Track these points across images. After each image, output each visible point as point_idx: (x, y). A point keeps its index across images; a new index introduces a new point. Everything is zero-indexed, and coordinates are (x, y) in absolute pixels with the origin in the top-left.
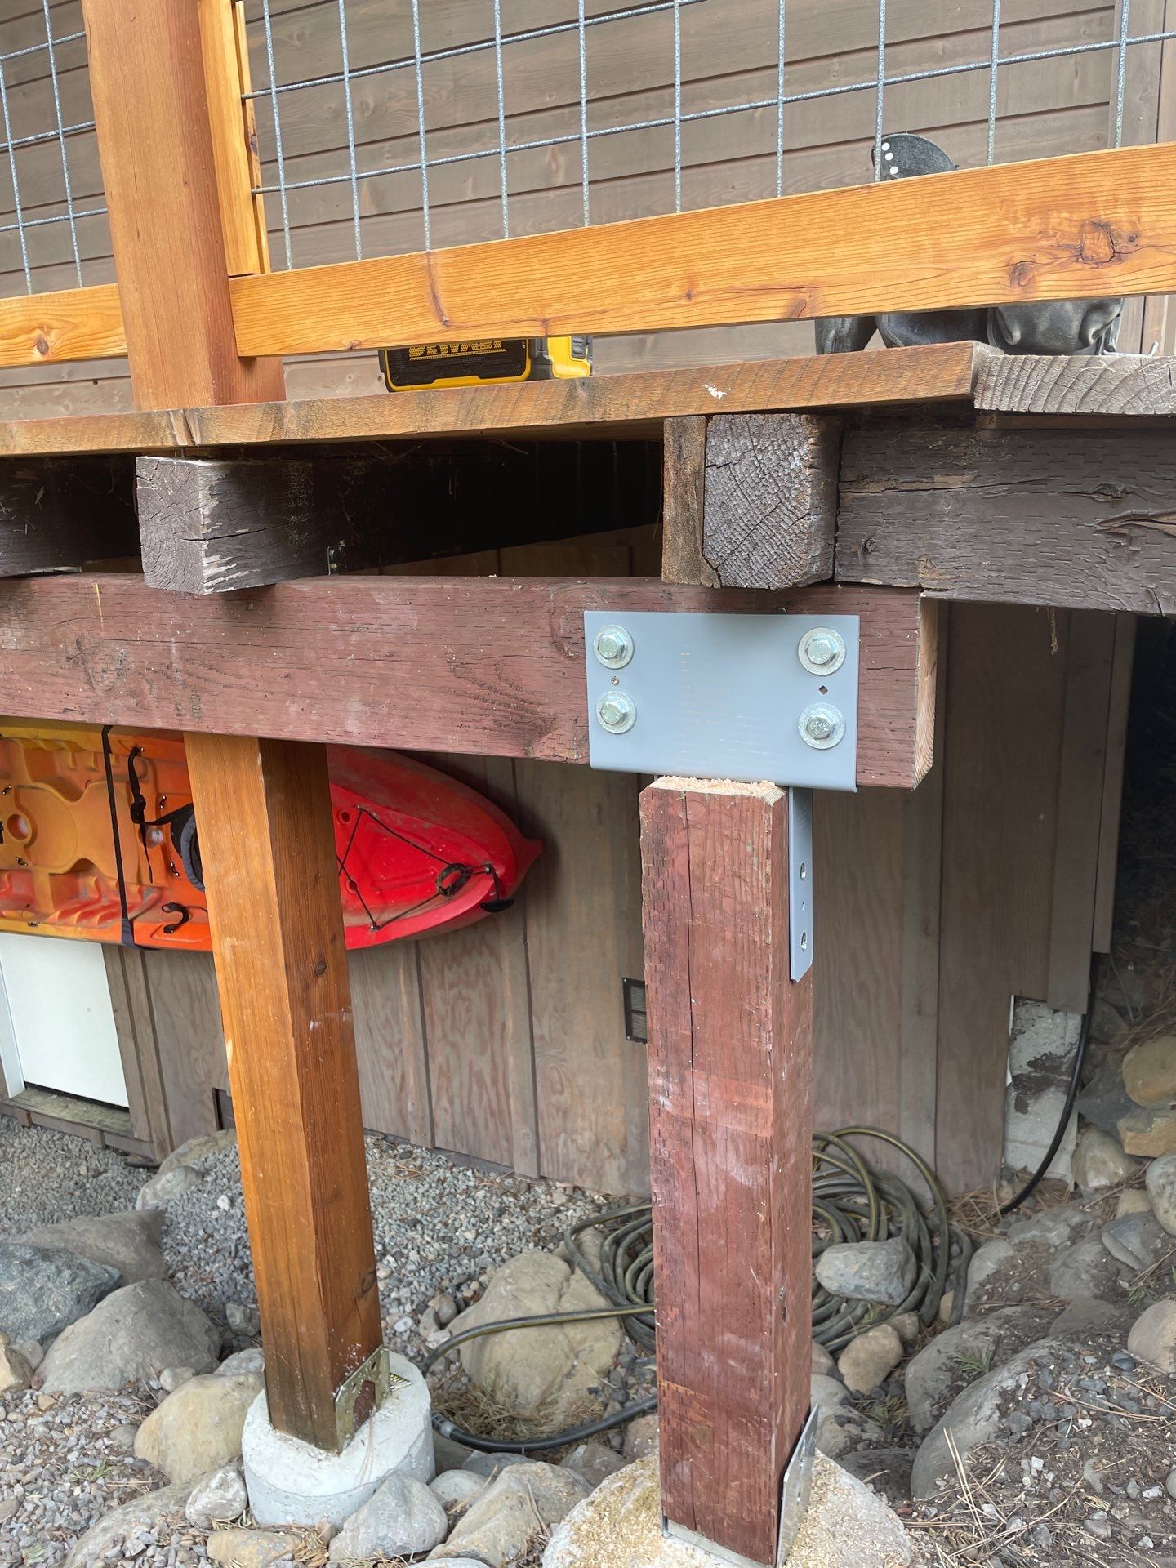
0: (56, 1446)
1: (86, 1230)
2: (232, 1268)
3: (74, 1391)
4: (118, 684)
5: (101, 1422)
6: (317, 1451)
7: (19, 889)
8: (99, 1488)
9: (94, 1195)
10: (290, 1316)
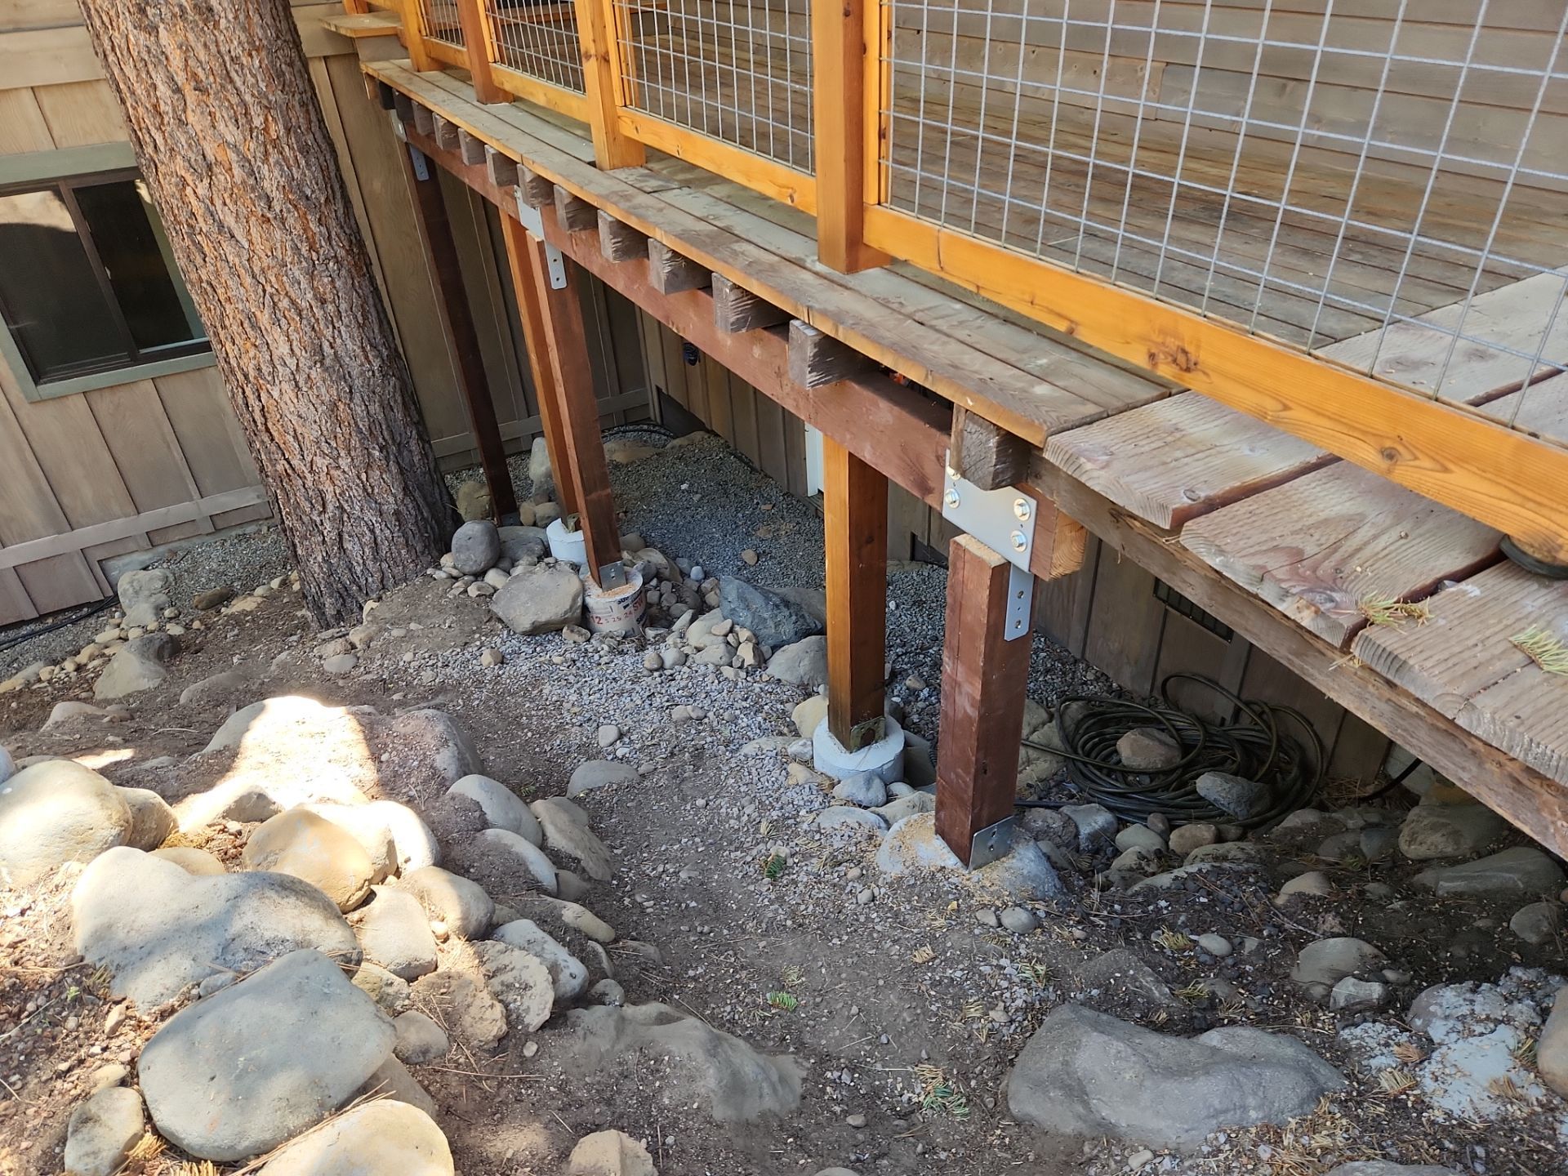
0: (762, 700)
1: (814, 596)
3: (779, 677)
5: (784, 696)
6: (843, 748)
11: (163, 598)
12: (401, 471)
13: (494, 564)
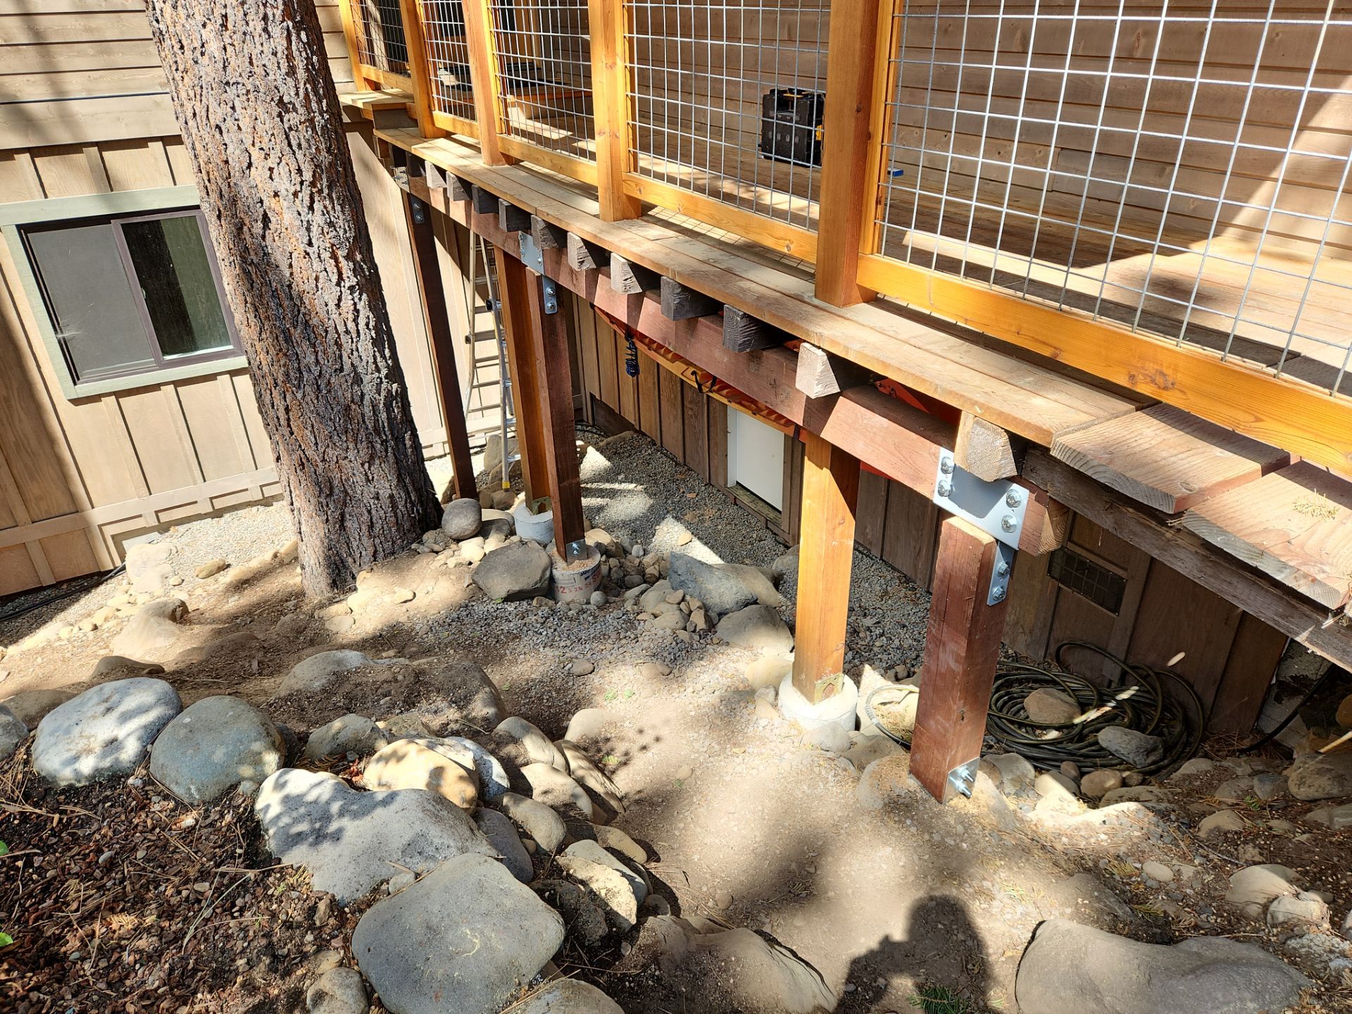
3: (727, 640)
6: (806, 700)
9: (757, 550)
11: (167, 568)
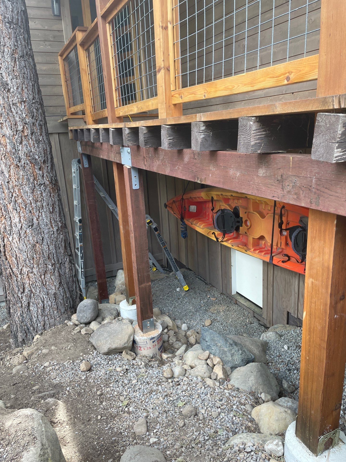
0: (231, 401)
1: (247, 341)
2: (286, 369)
3: (238, 387)
4: (292, 190)
5: (243, 400)
6: (309, 451)
7: (244, 240)
8: (240, 421)
9: (249, 329)
10: (309, 406)
12: (60, 275)
13: (95, 319)
